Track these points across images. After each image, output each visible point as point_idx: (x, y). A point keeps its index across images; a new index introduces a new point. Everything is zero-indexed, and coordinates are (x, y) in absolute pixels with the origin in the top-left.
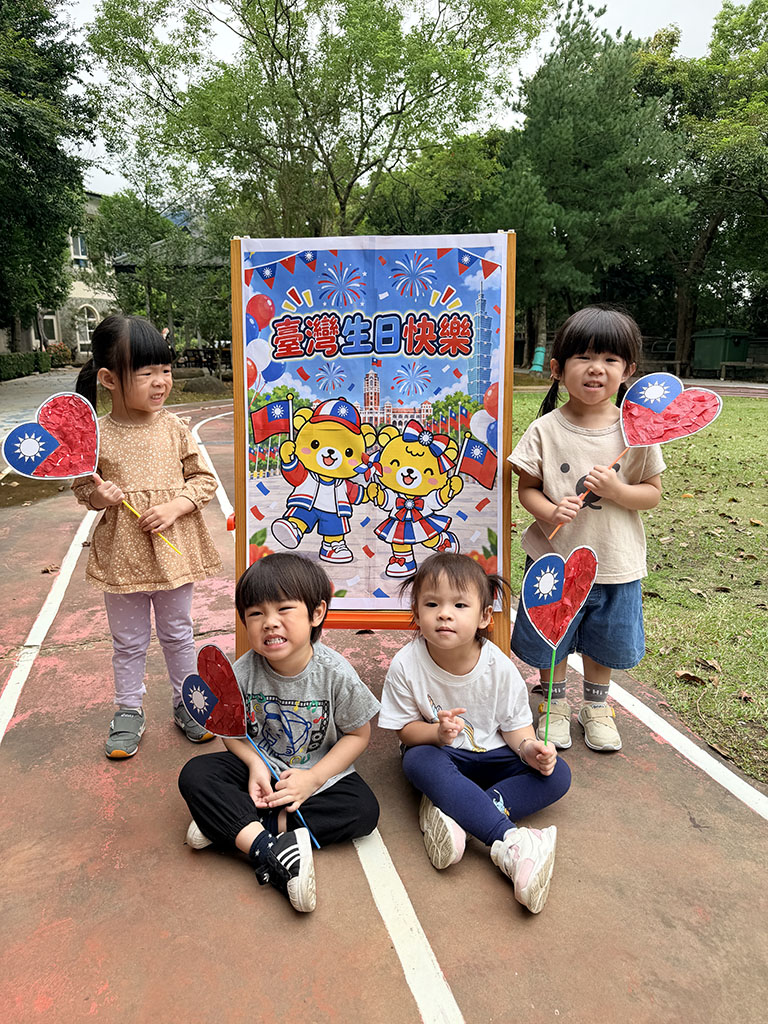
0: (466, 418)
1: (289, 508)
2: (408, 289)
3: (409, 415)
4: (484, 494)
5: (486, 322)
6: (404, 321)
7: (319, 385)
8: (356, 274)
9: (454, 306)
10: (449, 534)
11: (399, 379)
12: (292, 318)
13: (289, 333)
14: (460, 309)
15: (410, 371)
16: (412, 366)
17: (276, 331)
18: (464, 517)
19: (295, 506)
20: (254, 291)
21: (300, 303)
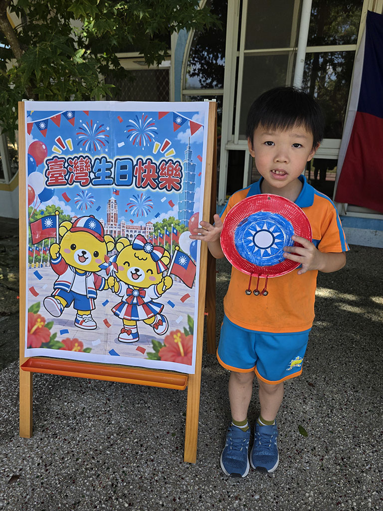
0: (176, 235)
1: (55, 289)
2: (138, 140)
3: (138, 231)
4: (186, 290)
5: (192, 167)
6: (135, 163)
7: (77, 205)
8: (102, 128)
9: (170, 154)
10: (162, 316)
11: (131, 205)
12: (59, 158)
13: (57, 168)
14: (175, 157)
15: (139, 200)
16: (140, 196)
17: (48, 167)
18: (173, 305)
19: (59, 288)
20: (34, 139)
21: (64, 148)
